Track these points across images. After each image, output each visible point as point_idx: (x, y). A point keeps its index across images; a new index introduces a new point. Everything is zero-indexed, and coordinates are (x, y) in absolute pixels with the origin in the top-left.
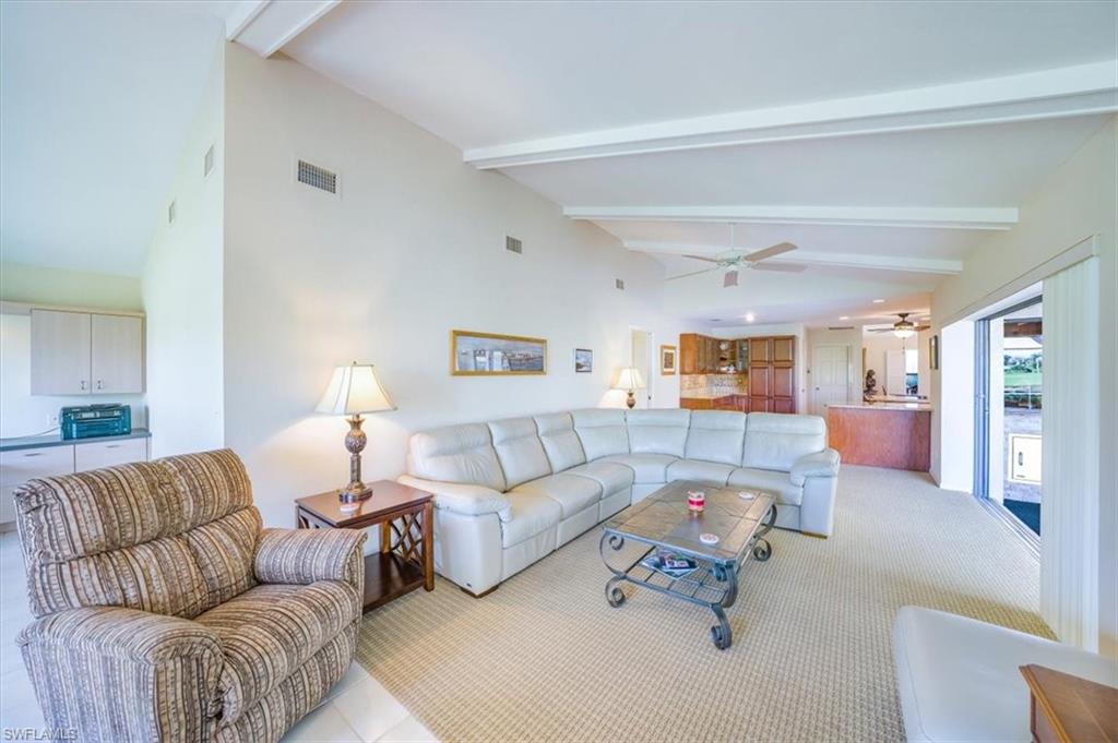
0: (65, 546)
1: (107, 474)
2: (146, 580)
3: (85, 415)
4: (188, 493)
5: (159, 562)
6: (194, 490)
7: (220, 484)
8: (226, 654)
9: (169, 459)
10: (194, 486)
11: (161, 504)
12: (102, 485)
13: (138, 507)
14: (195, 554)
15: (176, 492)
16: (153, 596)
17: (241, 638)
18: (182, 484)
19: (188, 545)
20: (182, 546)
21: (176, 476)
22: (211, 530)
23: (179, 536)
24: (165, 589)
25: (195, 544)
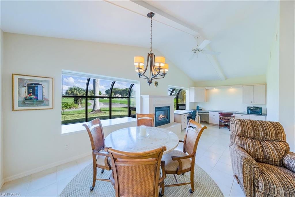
0: (235, 132)
1: (244, 120)
2: (249, 146)
3: (252, 109)
4: (262, 130)
5: (252, 144)
6: (263, 130)
7: (272, 131)
8: (261, 173)
9: (258, 121)
10: (264, 129)
11: (254, 131)
12: (242, 122)
13: (249, 129)
14: (262, 147)
15: (258, 129)
16: (250, 151)
17: (268, 174)
18: (260, 128)
19: (261, 143)
20: (259, 143)
21: (259, 125)
22: (268, 143)
23: (259, 140)
24: (253, 150)
25: (262, 144)
